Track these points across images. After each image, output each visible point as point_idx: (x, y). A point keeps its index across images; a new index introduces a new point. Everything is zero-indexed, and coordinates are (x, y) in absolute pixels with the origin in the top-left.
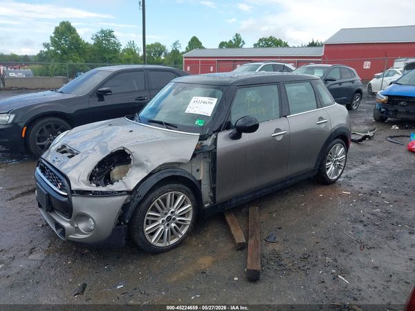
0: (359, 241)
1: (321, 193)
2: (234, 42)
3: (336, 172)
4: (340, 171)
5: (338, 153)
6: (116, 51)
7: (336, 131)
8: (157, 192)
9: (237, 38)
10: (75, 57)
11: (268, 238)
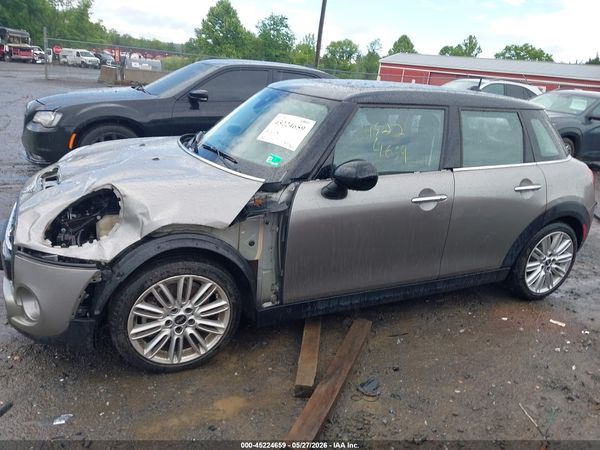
0: (543, 430)
1: (506, 314)
2: (464, 48)
3: (546, 281)
4: (556, 282)
5: (555, 247)
6: (287, 47)
7: (555, 209)
8: (157, 272)
9: (471, 42)
10: (230, 50)
11: (362, 385)
